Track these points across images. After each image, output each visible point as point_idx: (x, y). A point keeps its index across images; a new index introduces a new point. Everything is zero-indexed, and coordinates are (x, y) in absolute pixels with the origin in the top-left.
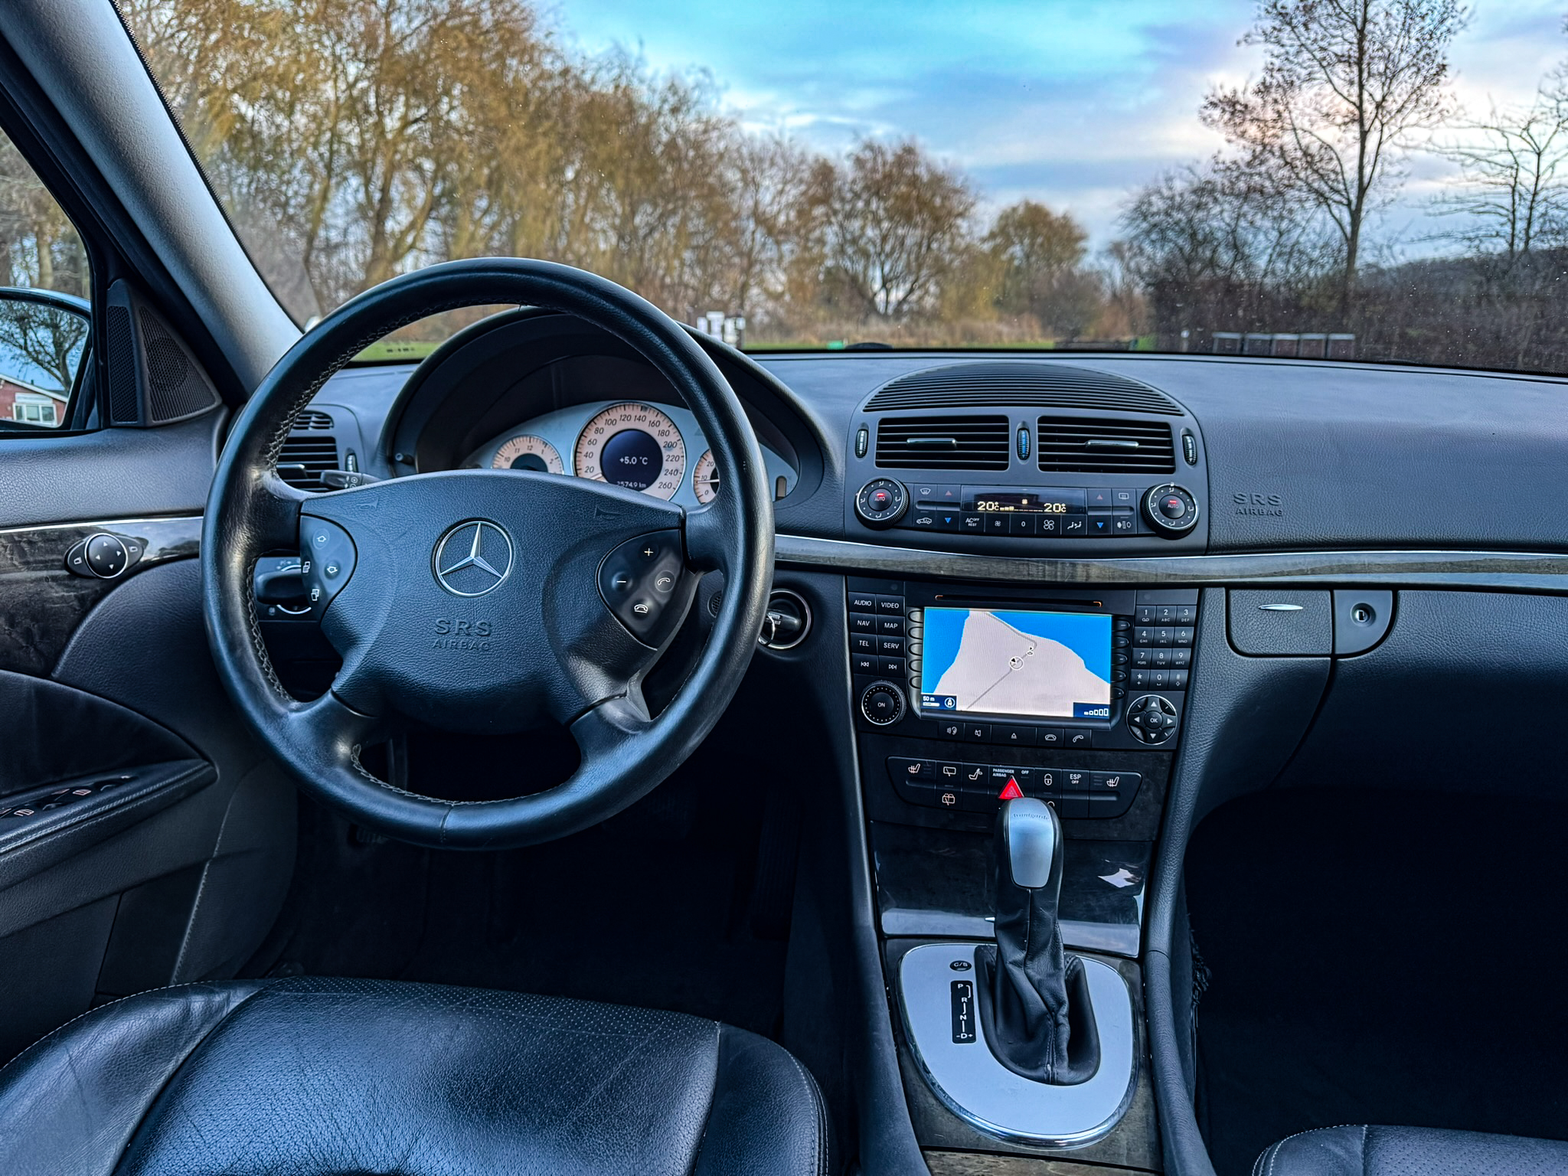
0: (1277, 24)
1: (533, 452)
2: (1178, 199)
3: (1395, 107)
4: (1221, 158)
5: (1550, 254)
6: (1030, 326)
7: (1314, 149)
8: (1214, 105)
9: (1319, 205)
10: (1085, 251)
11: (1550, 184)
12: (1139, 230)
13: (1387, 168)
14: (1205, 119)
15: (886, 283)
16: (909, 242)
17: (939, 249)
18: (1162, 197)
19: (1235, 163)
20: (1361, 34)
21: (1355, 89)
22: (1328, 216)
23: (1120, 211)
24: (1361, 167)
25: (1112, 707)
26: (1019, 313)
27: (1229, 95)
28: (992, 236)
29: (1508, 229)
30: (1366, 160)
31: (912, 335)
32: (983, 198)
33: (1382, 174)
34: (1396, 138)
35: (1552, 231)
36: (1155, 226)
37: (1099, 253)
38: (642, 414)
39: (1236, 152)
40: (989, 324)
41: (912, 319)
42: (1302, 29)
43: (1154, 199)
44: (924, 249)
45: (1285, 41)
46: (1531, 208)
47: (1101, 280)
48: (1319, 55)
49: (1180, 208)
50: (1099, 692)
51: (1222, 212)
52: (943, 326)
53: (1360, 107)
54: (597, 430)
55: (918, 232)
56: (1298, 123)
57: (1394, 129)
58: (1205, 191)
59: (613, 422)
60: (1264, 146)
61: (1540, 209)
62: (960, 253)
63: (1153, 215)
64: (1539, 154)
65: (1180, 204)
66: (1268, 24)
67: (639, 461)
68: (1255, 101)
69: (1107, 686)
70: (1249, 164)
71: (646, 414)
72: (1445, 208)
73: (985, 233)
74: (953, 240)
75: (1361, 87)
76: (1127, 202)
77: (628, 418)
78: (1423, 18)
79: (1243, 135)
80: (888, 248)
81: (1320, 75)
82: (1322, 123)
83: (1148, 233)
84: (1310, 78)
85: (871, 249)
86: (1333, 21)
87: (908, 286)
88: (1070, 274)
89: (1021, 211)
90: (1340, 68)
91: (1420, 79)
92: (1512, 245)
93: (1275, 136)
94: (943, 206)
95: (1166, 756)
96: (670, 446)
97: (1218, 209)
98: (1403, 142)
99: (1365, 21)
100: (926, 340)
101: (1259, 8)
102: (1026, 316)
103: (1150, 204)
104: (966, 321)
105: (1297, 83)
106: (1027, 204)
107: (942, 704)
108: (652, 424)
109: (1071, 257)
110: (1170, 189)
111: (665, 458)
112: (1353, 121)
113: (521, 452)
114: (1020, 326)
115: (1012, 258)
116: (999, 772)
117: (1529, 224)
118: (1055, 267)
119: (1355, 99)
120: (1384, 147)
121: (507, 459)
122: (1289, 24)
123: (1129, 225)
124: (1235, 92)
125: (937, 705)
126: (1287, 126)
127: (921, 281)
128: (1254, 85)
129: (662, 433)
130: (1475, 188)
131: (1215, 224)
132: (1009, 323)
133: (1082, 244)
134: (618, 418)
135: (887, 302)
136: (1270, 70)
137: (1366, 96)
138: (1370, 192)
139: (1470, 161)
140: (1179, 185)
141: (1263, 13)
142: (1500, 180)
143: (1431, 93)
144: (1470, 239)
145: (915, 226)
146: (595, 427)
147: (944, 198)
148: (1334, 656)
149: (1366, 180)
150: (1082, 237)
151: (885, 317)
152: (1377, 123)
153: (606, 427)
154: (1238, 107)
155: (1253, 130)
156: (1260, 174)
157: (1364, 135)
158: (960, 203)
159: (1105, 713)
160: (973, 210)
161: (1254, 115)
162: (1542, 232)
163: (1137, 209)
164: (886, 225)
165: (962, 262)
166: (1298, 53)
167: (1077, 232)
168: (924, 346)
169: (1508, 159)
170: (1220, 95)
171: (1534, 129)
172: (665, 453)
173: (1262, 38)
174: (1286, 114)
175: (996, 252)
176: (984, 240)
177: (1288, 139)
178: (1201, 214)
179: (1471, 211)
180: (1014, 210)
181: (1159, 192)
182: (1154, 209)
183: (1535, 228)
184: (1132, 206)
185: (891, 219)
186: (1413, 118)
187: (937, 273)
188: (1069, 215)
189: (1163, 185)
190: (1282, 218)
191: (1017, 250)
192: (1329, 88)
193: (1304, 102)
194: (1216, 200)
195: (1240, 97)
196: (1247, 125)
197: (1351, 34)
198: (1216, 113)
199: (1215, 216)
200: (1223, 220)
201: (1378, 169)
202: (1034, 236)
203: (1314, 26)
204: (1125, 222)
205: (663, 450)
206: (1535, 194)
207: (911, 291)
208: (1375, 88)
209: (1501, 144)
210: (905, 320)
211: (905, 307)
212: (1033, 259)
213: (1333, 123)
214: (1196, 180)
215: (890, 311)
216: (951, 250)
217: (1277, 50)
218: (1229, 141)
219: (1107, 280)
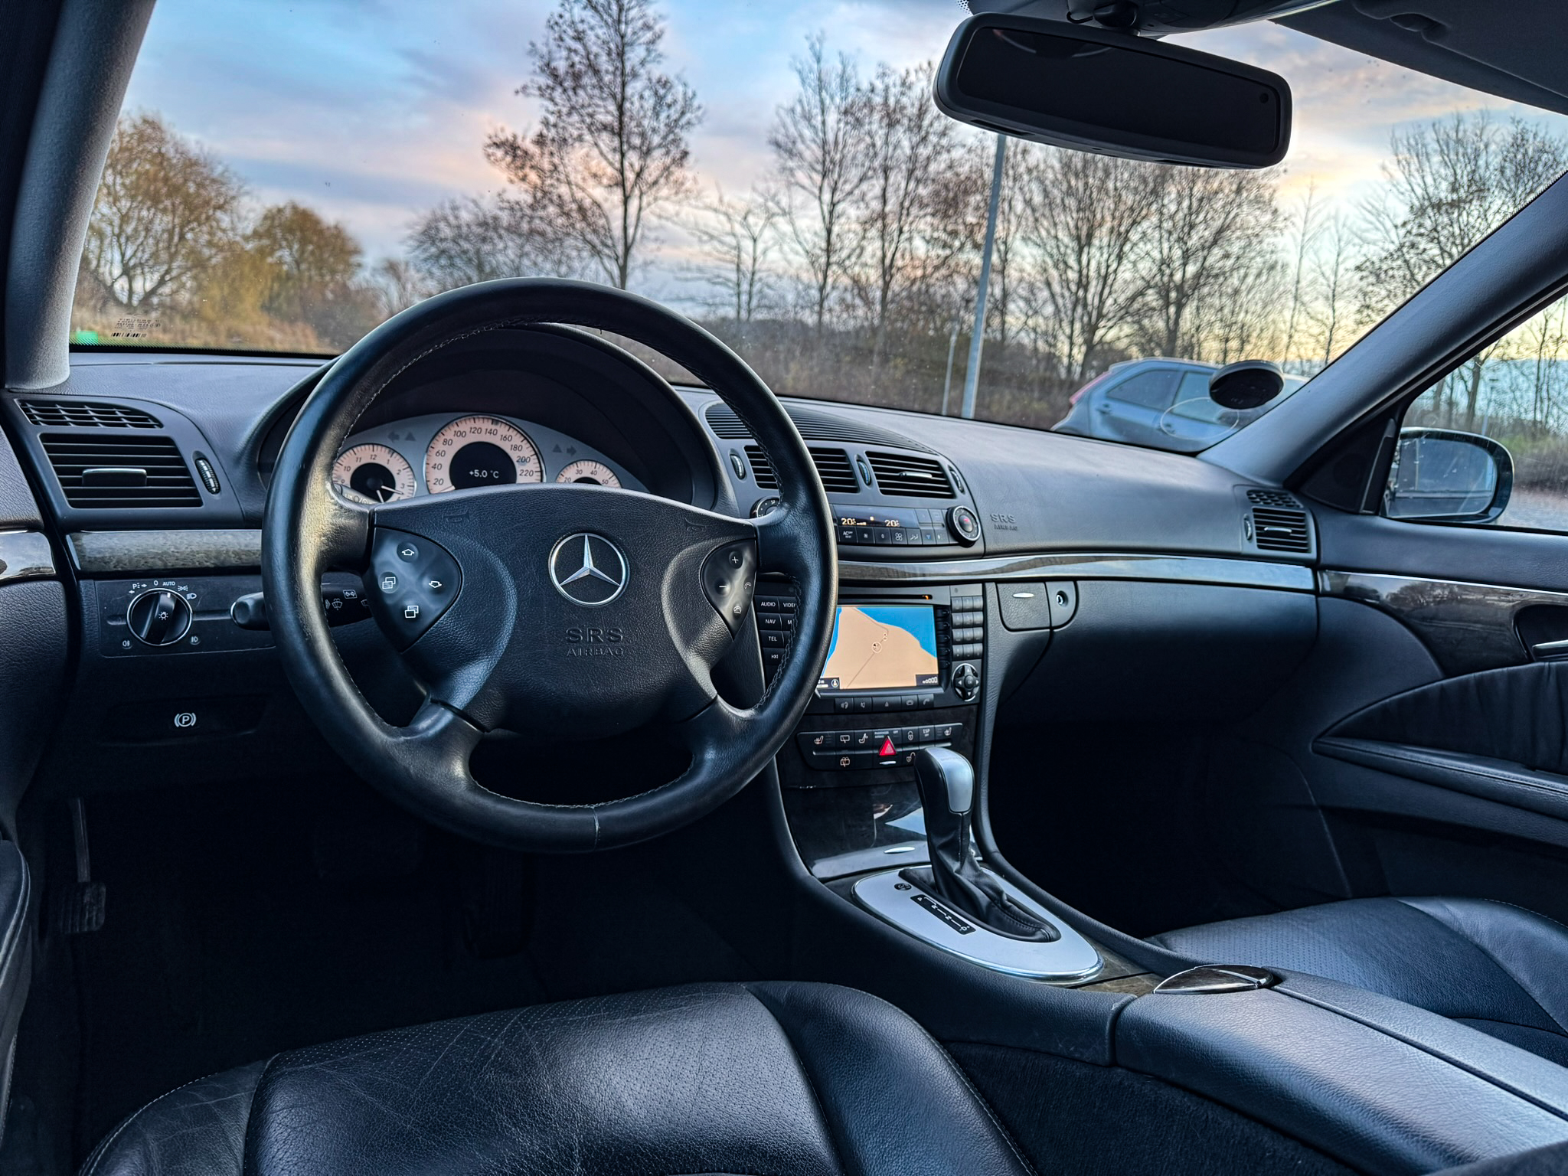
0: (550, 82)
1: (377, 461)
2: (465, 230)
3: (651, 180)
4: (506, 196)
5: (763, 323)
6: (305, 336)
7: (587, 203)
8: (497, 145)
9: (592, 256)
10: (359, 265)
11: (765, 267)
12: (428, 254)
13: (647, 233)
14: (489, 156)
15: (127, 272)
16: (157, 228)
17: (196, 241)
18: (449, 225)
19: (518, 203)
20: (620, 108)
21: (618, 157)
22: (601, 268)
23: (409, 232)
24: (625, 229)
25: (940, 676)
26: (292, 321)
27: (511, 138)
28: (256, 234)
29: (735, 300)
30: (628, 221)
31: (165, 331)
32: (247, 193)
33: (643, 237)
34: (653, 206)
35: (765, 306)
36: (443, 252)
37: (374, 269)
38: (494, 427)
39: (519, 194)
40: (258, 328)
41: (163, 314)
42: (571, 93)
43: (442, 225)
44: (176, 239)
45: (558, 100)
46: (751, 285)
47: (377, 297)
48: (588, 120)
49: (467, 239)
50: (930, 665)
51: (506, 248)
52: (204, 325)
53: (622, 172)
54: (445, 442)
55: (168, 218)
56: (572, 178)
57: (651, 199)
58: (489, 225)
59: (462, 434)
60: (545, 193)
61: (757, 287)
62: (221, 249)
63: (442, 240)
64: (755, 240)
65: (467, 236)
66: (544, 80)
67: (490, 475)
68: (534, 149)
69: (935, 660)
70: (532, 207)
71: (497, 427)
72: (689, 275)
73: (249, 231)
74: (211, 234)
75: (623, 155)
76: (416, 224)
77: (478, 430)
78: (669, 106)
79: (524, 179)
80: (129, 229)
81: (588, 137)
82: (591, 182)
83: (437, 257)
84: (580, 138)
85: (108, 230)
86: (597, 92)
87: (156, 276)
88: (345, 286)
89: (288, 213)
90: (605, 136)
91: (668, 161)
92: (739, 313)
93: (552, 185)
94: (198, 195)
95: (974, 708)
96: (523, 461)
97: (501, 246)
98: (658, 211)
99: (623, 99)
100: (184, 339)
101: (534, 64)
102: (300, 324)
103: (437, 229)
104: (234, 323)
105: (570, 141)
106: (295, 208)
107: (830, 685)
108: (504, 438)
109: (345, 271)
110: (457, 218)
111: (518, 472)
112: (617, 184)
113: (364, 462)
114: (294, 334)
115: (280, 263)
116: (880, 734)
117: (750, 298)
118: (328, 278)
119: (618, 165)
120: (643, 214)
121: (347, 469)
122: (561, 84)
123: (418, 247)
124: (515, 137)
125: (826, 686)
126: (562, 177)
127: (174, 273)
128: (532, 134)
129: (515, 448)
130: (711, 262)
131: (501, 258)
132: (282, 331)
133: (355, 259)
134: (468, 431)
135: (131, 292)
136: (546, 123)
137: (626, 164)
138: (634, 251)
139: (705, 238)
140: (465, 216)
141: (538, 70)
142: (728, 257)
143: (677, 173)
144: (709, 305)
145: (164, 211)
146: (443, 438)
147: (200, 185)
148: (1052, 628)
149: (630, 240)
150: (357, 251)
151: (129, 307)
152: (637, 192)
153: (455, 439)
154: (519, 152)
155: (533, 176)
156: (541, 218)
157: (626, 201)
158: (219, 194)
159: (935, 681)
160: (235, 204)
161: (534, 163)
162: (759, 306)
163: (424, 233)
164: (125, 204)
165: (225, 259)
166: (569, 114)
167: (350, 246)
168: (181, 344)
169: (732, 241)
170: (502, 137)
171: (751, 219)
172: (519, 468)
173: (537, 93)
174: (561, 168)
175: (262, 252)
176: (246, 239)
177: (563, 190)
178: (487, 248)
179: (709, 280)
180: (280, 211)
181: (445, 219)
182: (442, 235)
183: (754, 303)
184: (420, 228)
185: (133, 198)
186: (664, 192)
187: (195, 266)
188: (340, 226)
189: (448, 212)
190: (560, 262)
191: (285, 254)
192: (595, 152)
193: (576, 158)
194: (500, 237)
195: (519, 141)
196: (527, 170)
197: (612, 108)
198: (499, 153)
199: (500, 251)
200: (507, 256)
201: (639, 232)
202: (304, 242)
203: (581, 92)
204: (415, 244)
205: (516, 464)
206: (753, 274)
207: (162, 282)
208: (633, 157)
209: (728, 227)
210: (154, 315)
211: (155, 300)
212: (303, 266)
213: (600, 183)
214: (480, 214)
215: (135, 302)
216: (210, 244)
217: (552, 107)
218: (511, 181)
219: (384, 299)
